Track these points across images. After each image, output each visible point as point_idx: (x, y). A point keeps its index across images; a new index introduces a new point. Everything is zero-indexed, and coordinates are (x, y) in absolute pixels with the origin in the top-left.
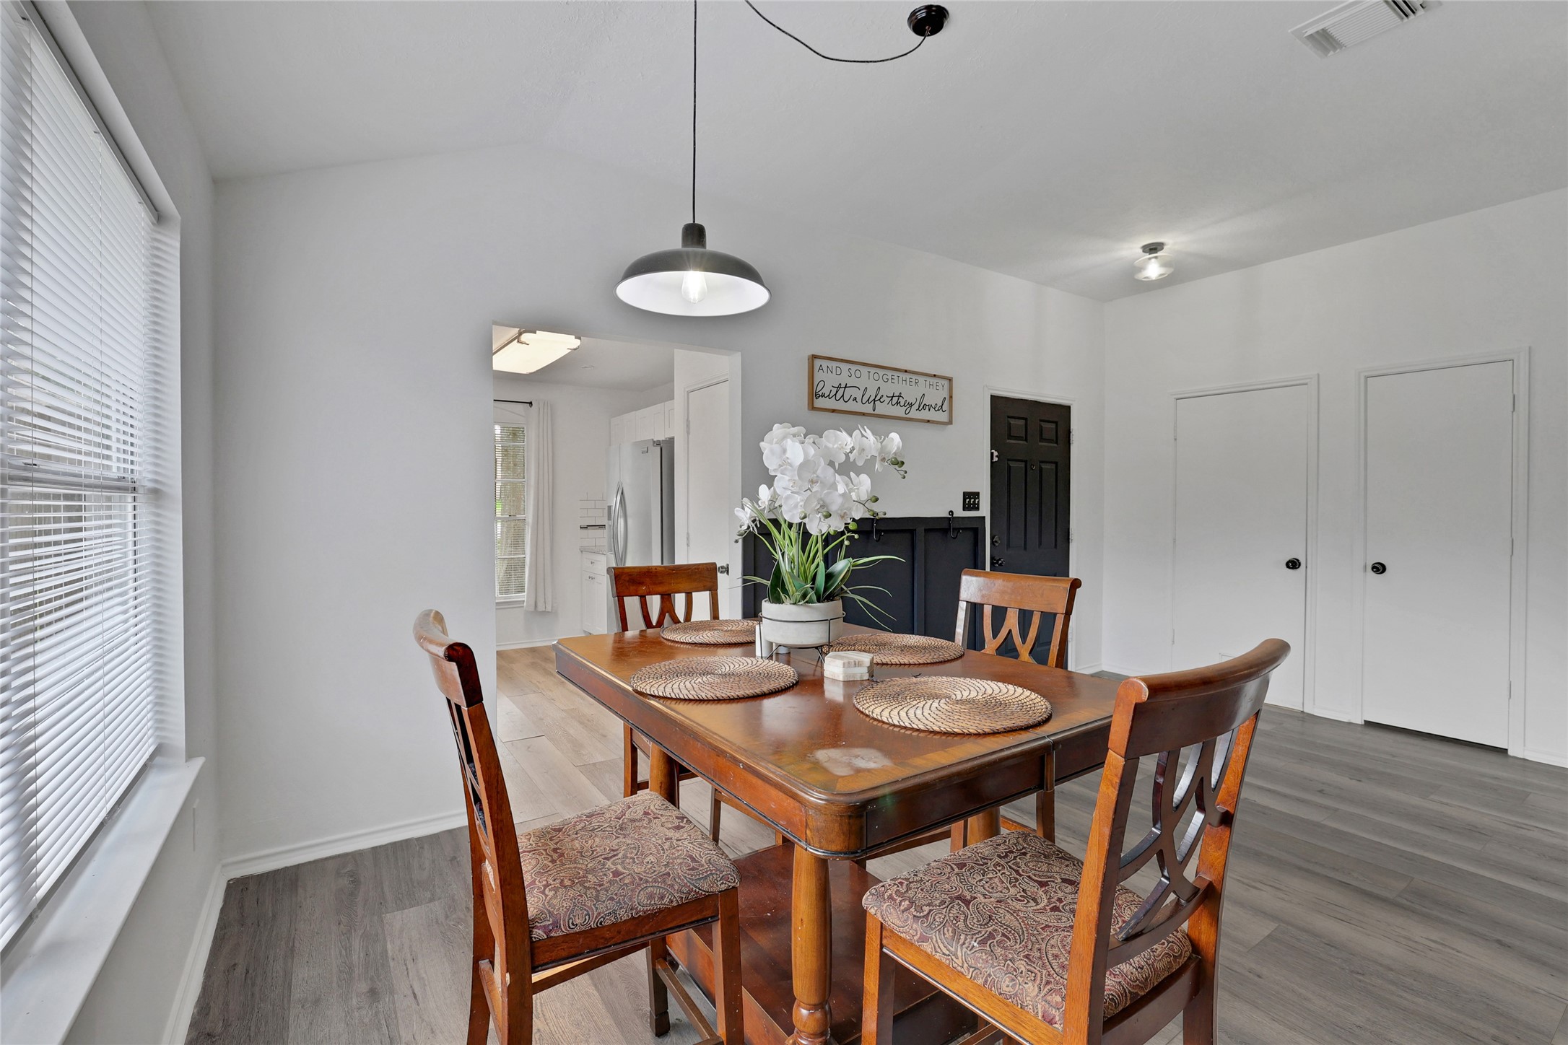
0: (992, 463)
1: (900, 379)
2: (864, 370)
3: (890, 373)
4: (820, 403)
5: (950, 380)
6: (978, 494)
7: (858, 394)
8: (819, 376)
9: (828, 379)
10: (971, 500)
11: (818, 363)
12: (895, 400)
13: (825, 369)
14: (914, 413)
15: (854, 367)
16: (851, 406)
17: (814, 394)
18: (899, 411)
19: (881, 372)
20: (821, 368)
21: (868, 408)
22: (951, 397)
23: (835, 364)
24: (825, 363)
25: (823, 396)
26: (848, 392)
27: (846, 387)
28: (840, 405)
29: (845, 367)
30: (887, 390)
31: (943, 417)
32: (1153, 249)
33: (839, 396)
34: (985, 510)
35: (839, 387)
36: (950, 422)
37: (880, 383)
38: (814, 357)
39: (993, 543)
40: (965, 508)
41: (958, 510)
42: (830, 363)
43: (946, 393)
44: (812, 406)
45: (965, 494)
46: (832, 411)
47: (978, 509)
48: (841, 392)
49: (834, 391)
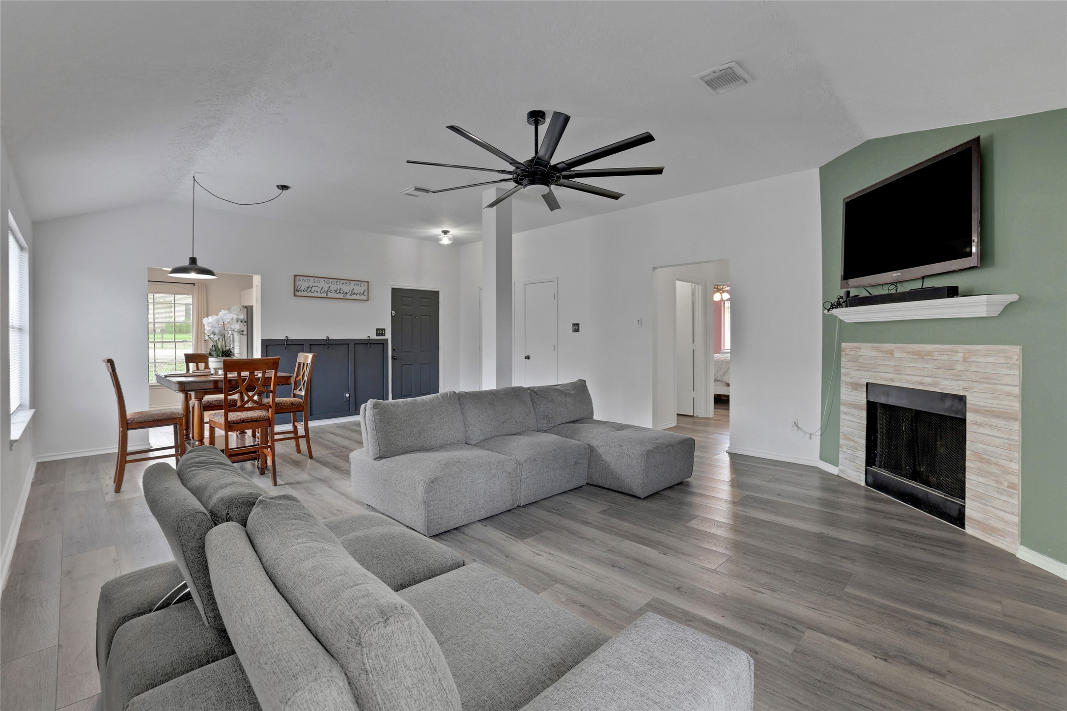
0: (392, 316)
1: (341, 283)
2: (322, 280)
3: (335, 281)
4: (299, 293)
5: (368, 282)
6: (384, 329)
7: (319, 290)
8: (298, 283)
9: (303, 284)
10: (381, 332)
11: (298, 278)
12: (338, 292)
13: (302, 280)
14: (348, 296)
15: (316, 279)
16: (315, 294)
17: (296, 290)
18: (341, 296)
19: (331, 280)
20: (299, 280)
21: (324, 295)
22: (368, 290)
23: (306, 278)
24: (301, 278)
25: (300, 291)
26: (313, 289)
27: (312, 287)
28: (310, 294)
29: (312, 279)
30: (334, 287)
31: (362, 297)
32: (445, 232)
33: (308, 291)
34: (388, 336)
35: (309, 287)
36: (368, 300)
37: (330, 285)
38: (295, 276)
39: (393, 350)
40: (377, 335)
41: (374, 336)
42: (304, 278)
43: (366, 288)
44: (295, 296)
45: (377, 329)
46: (305, 297)
47: (384, 335)
48: (310, 289)
49: (306, 289)
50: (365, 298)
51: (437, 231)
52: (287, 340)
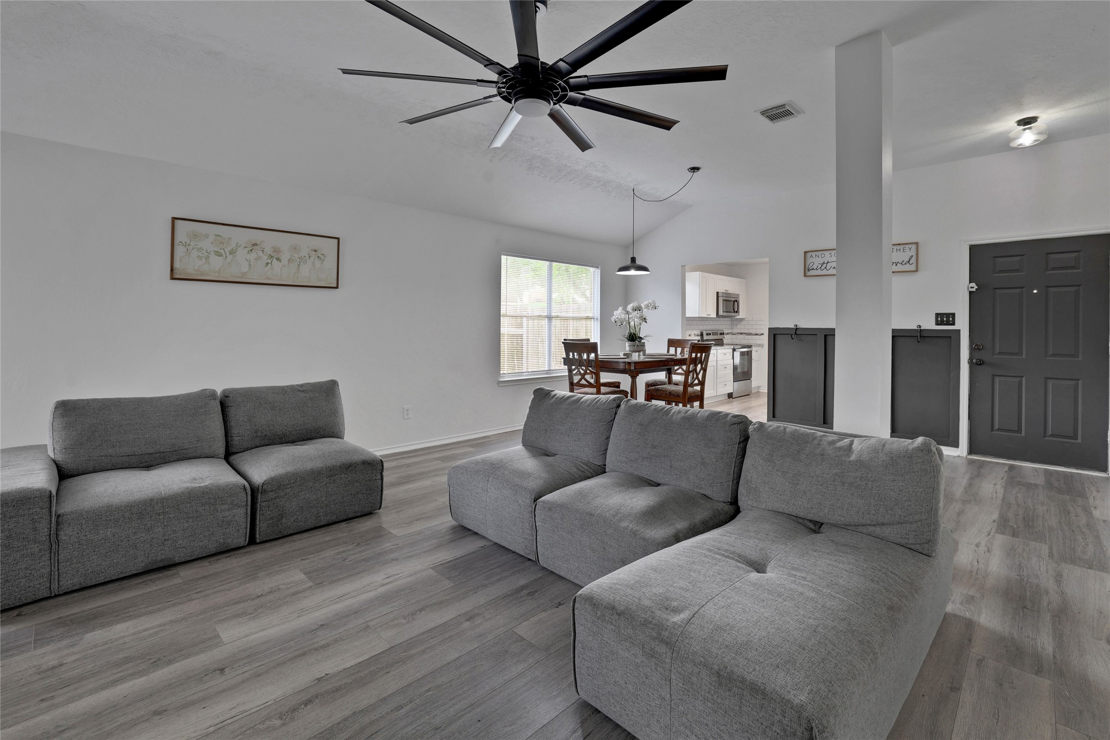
0: (970, 292)
4: (811, 273)
5: (917, 243)
8: (809, 260)
9: (815, 261)
10: (946, 318)
11: (809, 254)
13: (814, 257)
16: (832, 272)
17: (807, 269)
20: (811, 256)
22: (917, 254)
23: (820, 253)
24: (814, 254)
25: (813, 269)
26: (829, 266)
27: (828, 262)
28: (825, 272)
29: (827, 253)
31: (907, 267)
32: (1026, 122)
33: (823, 268)
34: (962, 324)
35: (823, 263)
36: (918, 270)
38: (806, 253)
39: (974, 349)
40: (937, 324)
41: (930, 324)
42: (817, 253)
43: (913, 252)
44: (805, 276)
45: (937, 315)
46: (818, 276)
47: (953, 324)
48: (825, 265)
49: (820, 266)
50: (913, 268)
51: (1007, 124)
52: (797, 328)
